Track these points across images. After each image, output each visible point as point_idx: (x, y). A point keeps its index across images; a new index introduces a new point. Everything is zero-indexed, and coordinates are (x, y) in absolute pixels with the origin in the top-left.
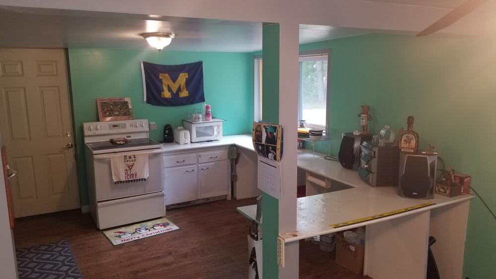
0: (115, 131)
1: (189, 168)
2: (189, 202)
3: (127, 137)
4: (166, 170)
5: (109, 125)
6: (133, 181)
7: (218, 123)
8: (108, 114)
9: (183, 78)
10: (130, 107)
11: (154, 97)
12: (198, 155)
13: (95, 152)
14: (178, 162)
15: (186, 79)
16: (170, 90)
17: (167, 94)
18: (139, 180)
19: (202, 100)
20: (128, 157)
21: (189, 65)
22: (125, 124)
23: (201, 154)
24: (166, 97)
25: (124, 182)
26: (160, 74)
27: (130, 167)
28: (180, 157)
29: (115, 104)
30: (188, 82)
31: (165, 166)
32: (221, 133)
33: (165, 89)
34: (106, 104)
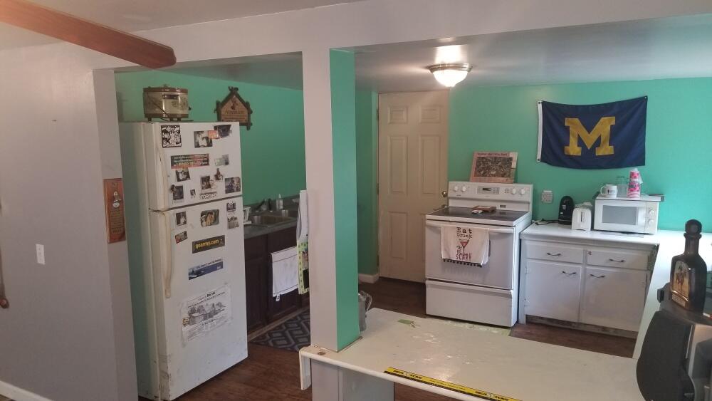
0: (484, 196)
1: (569, 268)
2: (569, 323)
3: (501, 206)
4: (530, 261)
5: (479, 187)
6: (465, 263)
7: (649, 205)
8: (482, 173)
9: (605, 126)
10: (514, 165)
11: (554, 153)
12: (587, 251)
13: (428, 217)
14: (549, 254)
15: (612, 126)
16: (581, 143)
17: (574, 149)
18: (475, 264)
19: (640, 161)
20: (461, 230)
21: (621, 103)
22: (498, 188)
23: (593, 250)
24: (571, 154)
25: (454, 261)
26: (566, 119)
27: (464, 244)
28: (555, 248)
29: (496, 160)
30: (615, 131)
31: (528, 256)
32: (655, 222)
33: (573, 141)
34: (484, 160)
